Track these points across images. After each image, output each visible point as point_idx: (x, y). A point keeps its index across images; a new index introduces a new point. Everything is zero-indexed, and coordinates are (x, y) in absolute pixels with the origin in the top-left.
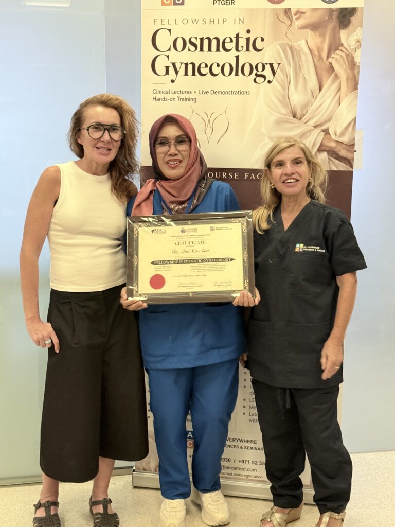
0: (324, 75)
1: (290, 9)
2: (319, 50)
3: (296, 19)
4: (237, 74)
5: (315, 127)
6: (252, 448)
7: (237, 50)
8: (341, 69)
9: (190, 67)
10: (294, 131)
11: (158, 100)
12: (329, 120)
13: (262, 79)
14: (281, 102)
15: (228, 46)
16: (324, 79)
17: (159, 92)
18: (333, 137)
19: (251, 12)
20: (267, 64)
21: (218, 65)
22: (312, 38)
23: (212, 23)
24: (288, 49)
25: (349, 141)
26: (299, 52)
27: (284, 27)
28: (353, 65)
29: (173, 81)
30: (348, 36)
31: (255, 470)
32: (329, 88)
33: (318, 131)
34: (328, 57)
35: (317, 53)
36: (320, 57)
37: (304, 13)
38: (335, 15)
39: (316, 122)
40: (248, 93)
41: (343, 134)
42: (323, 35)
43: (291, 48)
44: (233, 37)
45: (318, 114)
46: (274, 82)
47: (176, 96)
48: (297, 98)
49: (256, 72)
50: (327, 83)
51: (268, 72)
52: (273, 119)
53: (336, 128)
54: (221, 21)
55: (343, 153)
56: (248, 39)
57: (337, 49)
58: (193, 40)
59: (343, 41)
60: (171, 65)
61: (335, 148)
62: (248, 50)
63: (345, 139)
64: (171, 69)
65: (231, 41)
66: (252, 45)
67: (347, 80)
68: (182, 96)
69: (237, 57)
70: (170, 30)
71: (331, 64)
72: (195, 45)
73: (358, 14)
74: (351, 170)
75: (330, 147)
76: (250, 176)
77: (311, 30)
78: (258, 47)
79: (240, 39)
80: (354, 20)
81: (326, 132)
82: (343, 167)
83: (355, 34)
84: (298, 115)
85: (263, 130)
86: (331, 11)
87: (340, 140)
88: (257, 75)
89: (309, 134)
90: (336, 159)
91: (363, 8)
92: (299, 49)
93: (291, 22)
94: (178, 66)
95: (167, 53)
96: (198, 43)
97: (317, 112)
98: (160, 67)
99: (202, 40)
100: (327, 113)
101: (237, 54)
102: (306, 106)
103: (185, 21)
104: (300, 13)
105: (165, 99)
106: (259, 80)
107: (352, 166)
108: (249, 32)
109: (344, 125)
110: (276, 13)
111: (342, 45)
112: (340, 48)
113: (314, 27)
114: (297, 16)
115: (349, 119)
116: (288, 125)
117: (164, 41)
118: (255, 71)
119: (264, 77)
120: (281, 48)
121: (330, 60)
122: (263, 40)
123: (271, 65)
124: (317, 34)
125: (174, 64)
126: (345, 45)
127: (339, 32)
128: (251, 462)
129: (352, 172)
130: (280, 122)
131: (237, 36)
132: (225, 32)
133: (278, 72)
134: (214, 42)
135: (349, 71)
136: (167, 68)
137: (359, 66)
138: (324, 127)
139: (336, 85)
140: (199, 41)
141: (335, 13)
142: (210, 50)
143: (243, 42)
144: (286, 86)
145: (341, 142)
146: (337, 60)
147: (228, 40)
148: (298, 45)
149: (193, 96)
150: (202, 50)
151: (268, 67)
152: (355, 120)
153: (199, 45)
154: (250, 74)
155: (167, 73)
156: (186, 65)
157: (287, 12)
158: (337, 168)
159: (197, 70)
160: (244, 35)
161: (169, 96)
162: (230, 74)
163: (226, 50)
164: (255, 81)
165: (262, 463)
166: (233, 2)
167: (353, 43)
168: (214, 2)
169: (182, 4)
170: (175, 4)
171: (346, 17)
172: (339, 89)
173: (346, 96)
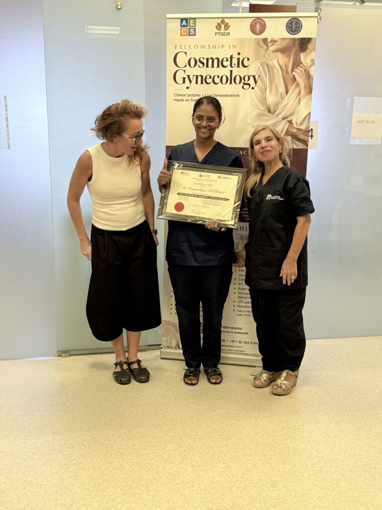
0: (290, 83)
1: (267, 39)
2: (286, 67)
3: (271, 45)
4: (231, 83)
5: (283, 119)
6: (239, 333)
7: (231, 66)
8: (300, 80)
9: (199, 78)
10: (269, 122)
11: (178, 100)
12: (292, 114)
13: (248, 86)
14: (261, 102)
15: (225, 64)
16: (289, 86)
17: (178, 95)
18: (295, 126)
19: (241, 40)
20: (251, 76)
21: (218, 77)
22: (281, 59)
23: (214, 48)
24: (265, 66)
25: (306, 129)
26: (273, 67)
27: (263, 51)
28: (309, 77)
29: (188, 88)
30: (306, 57)
31: (241, 347)
32: (292, 92)
33: (285, 121)
34: (292, 71)
35: (285, 69)
36: (287, 71)
37: (276, 41)
38: (297, 43)
39: (284, 116)
40: (238, 96)
41: (301, 124)
42: (289, 56)
43: (267, 65)
44: (229, 57)
45: (285, 110)
46: (256, 88)
47: (190, 98)
48: (271, 99)
49: (244, 82)
50: (292, 88)
51: (252, 82)
52: (255, 113)
53: (297, 119)
54: (220, 47)
55: (301, 136)
56: (239, 59)
57: (298, 66)
58: (202, 60)
59: (302, 60)
60: (187, 77)
61: (297, 133)
62: (238, 66)
63: (303, 127)
64: (187, 80)
65: (227, 60)
66: (241, 63)
67: (305, 87)
68: (194, 98)
69: (231, 71)
70: (186, 53)
71: (294, 76)
72: (203, 63)
74: (306, 148)
75: (293, 132)
77: (281, 53)
78: (246, 64)
79: (233, 59)
80: (310, 46)
81: (290, 122)
82: (302, 146)
83: (310, 56)
84: (272, 111)
85: (249, 121)
86: (294, 39)
87: (300, 127)
88: (244, 84)
89: (279, 123)
90: (297, 140)
91: (315, 38)
92: (272, 65)
93: (268, 47)
94: (191, 77)
95: (184, 69)
96: (205, 62)
97: (285, 109)
98: (179, 79)
99: (207, 59)
100: (291, 109)
101: (231, 69)
102: (277, 105)
103: (196, 47)
104: (274, 41)
105: (182, 100)
106: (246, 87)
107: (307, 146)
108: (239, 54)
109: (303, 117)
110: (257, 41)
111: (302, 63)
112: (301, 65)
113: (283, 51)
114: (272, 43)
115: (306, 113)
116: (265, 118)
117: (182, 60)
118: (243, 81)
119: (249, 85)
120: (261, 64)
121: (293, 73)
122: (248, 59)
123: (254, 77)
124: (285, 56)
125: (189, 76)
126: (304, 63)
127: (300, 54)
128: (238, 342)
129: (307, 150)
130: (259, 116)
131: (231, 57)
132: (223, 54)
133: (259, 82)
134: (216, 61)
135: (306, 81)
136: (184, 79)
137: (313, 78)
138: (289, 119)
139: (297, 90)
140: (205, 60)
141: (297, 41)
142: (213, 66)
143: (235, 61)
144: (264, 91)
145: (300, 129)
146: (298, 73)
147: (225, 60)
148: (272, 63)
150: (207, 66)
151: (252, 78)
152: (310, 114)
153: (206, 63)
154: (240, 83)
155: (184, 82)
156: (197, 76)
157: (265, 40)
158: (297, 146)
159: (204, 80)
160: (236, 56)
161: (184, 98)
162: (226, 83)
163: (224, 66)
164: (243, 87)
165: (246, 343)
166: (228, 34)
167: (309, 62)
168: (216, 34)
169: (194, 35)
170: (190, 35)
171: (304, 44)
172: (300, 93)
173: (304, 98)
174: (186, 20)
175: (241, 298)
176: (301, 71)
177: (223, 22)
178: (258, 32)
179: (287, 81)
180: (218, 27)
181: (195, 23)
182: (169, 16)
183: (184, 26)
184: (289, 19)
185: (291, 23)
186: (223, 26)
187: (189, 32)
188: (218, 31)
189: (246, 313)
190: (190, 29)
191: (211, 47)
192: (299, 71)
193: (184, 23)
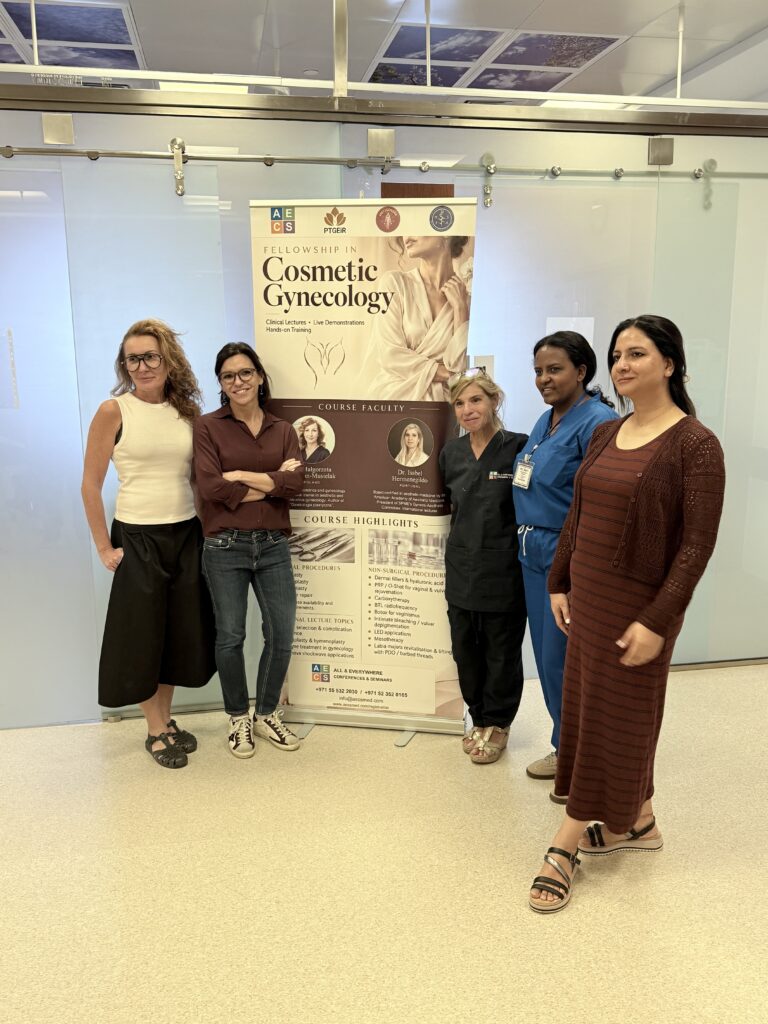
0: (437, 304)
1: (401, 238)
2: (432, 279)
3: (408, 247)
4: (351, 304)
5: (429, 357)
6: (378, 680)
7: (350, 279)
8: (453, 299)
9: (303, 297)
11: (273, 330)
12: (443, 350)
13: (376, 309)
14: (397, 333)
15: (342, 275)
16: (437, 309)
17: (273, 322)
18: (447, 368)
19: (363, 240)
21: (332, 295)
22: (425, 267)
23: (324, 251)
24: (401, 278)
25: (461, 372)
26: (412, 280)
27: (397, 255)
28: (465, 296)
29: (286, 311)
30: (460, 265)
31: (382, 701)
32: (442, 317)
33: (432, 361)
34: (440, 287)
35: (429, 282)
36: (433, 287)
37: (414, 241)
38: (447, 243)
39: (430, 353)
40: (363, 323)
41: (456, 365)
42: (435, 264)
44: (346, 265)
45: (432, 345)
46: (388, 312)
47: (290, 326)
48: (411, 328)
49: (371, 302)
50: (440, 312)
51: (381, 302)
52: (388, 349)
53: (449, 358)
54: (333, 250)
56: (361, 268)
57: (449, 278)
58: (306, 269)
59: (455, 270)
60: (284, 295)
61: (448, 378)
62: (361, 279)
64: (284, 299)
65: (344, 270)
66: (365, 275)
67: (460, 310)
68: (297, 327)
69: (350, 287)
70: (281, 259)
71: (443, 293)
72: (307, 274)
73: (470, 241)
75: (444, 378)
76: (367, 407)
77: (424, 258)
78: (371, 275)
79: (352, 268)
80: (466, 248)
81: (440, 362)
84: (413, 345)
85: (380, 361)
86: (443, 238)
87: (454, 370)
88: (371, 305)
89: (423, 364)
91: (474, 237)
92: (411, 277)
93: (403, 250)
94: (291, 295)
95: (280, 283)
96: (310, 272)
97: (431, 343)
98: (273, 299)
99: (314, 269)
100: (441, 343)
101: (350, 283)
102: (419, 336)
103: (296, 250)
104: (411, 241)
105: (279, 330)
106: (373, 309)
108: (361, 260)
109: (457, 356)
110: (388, 242)
111: (454, 274)
112: (453, 277)
113: (426, 255)
114: (409, 244)
115: (461, 350)
116: (404, 356)
117: (276, 270)
118: (368, 301)
119: (378, 306)
120: (394, 277)
121: (443, 289)
122: (375, 269)
123: (385, 295)
124: (429, 263)
125: (287, 294)
126: (457, 274)
127: (451, 261)
128: (377, 693)
130: (395, 353)
131: (350, 265)
132: (338, 261)
133: (392, 302)
134: (327, 271)
135: (461, 301)
136: (280, 298)
138: (439, 358)
139: (449, 315)
140: (311, 270)
141: (447, 241)
142: (323, 279)
143: (355, 272)
144: (400, 315)
145: (454, 373)
146: (449, 289)
147: (340, 269)
148: (411, 274)
149: (307, 326)
150: (314, 279)
151: (381, 296)
153: (312, 274)
154: (364, 304)
155: (280, 303)
156: (299, 294)
157: (399, 240)
159: (310, 300)
160: (356, 264)
161: (283, 327)
162: (344, 304)
163: (339, 279)
164: (369, 311)
165: (388, 694)
166: (343, 230)
167: (465, 273)
168: (325, 230)
169: (293, 231)
170: (286, 232)
171: (458, 245)
172: (453, 319)
173: (459, 326)
174: (280, 209)
175: (381, 625)
176: (454, 286)
177: (335, 211)
178: (388, 227)
179: (433, 301)
180: (329, 219)
181: (293, 212)
182: (253, 203)
183: (277, 218)
184: (434, 207)
185: (438, 214)
186: (335, 218)
187: (285, 227)
188: (328, 226)
189: (387, 649)
190: (285, 222)
191: (319, 250)
192: (451, 286)
193: (277, 213)
